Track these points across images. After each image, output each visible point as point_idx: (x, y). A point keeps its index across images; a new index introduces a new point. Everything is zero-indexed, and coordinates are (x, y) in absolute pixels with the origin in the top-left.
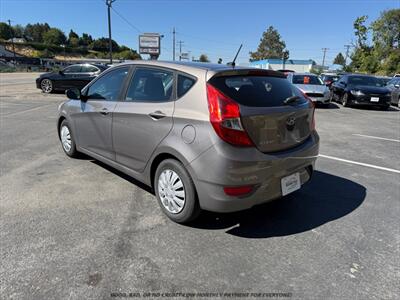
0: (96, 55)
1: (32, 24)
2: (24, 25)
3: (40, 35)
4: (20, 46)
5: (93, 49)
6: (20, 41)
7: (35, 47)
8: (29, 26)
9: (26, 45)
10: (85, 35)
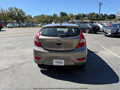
0: (107, 20)
1: (90, 13)
2: (88, 14)
3: (92, 16)
4: (86, 19)
5: (107, 18)
6: (87, 18)
7: (90, 19)
8: (90, 14)
9: (88, 19)
10: (105, 14)
